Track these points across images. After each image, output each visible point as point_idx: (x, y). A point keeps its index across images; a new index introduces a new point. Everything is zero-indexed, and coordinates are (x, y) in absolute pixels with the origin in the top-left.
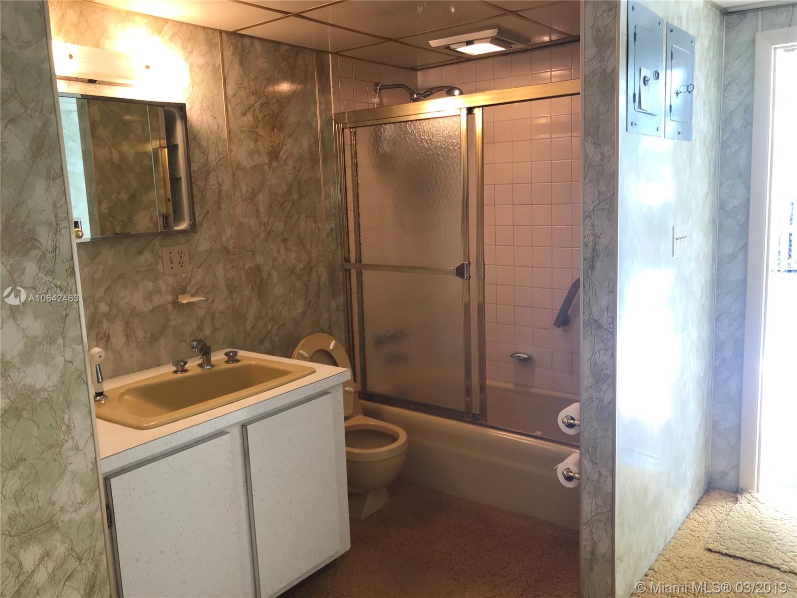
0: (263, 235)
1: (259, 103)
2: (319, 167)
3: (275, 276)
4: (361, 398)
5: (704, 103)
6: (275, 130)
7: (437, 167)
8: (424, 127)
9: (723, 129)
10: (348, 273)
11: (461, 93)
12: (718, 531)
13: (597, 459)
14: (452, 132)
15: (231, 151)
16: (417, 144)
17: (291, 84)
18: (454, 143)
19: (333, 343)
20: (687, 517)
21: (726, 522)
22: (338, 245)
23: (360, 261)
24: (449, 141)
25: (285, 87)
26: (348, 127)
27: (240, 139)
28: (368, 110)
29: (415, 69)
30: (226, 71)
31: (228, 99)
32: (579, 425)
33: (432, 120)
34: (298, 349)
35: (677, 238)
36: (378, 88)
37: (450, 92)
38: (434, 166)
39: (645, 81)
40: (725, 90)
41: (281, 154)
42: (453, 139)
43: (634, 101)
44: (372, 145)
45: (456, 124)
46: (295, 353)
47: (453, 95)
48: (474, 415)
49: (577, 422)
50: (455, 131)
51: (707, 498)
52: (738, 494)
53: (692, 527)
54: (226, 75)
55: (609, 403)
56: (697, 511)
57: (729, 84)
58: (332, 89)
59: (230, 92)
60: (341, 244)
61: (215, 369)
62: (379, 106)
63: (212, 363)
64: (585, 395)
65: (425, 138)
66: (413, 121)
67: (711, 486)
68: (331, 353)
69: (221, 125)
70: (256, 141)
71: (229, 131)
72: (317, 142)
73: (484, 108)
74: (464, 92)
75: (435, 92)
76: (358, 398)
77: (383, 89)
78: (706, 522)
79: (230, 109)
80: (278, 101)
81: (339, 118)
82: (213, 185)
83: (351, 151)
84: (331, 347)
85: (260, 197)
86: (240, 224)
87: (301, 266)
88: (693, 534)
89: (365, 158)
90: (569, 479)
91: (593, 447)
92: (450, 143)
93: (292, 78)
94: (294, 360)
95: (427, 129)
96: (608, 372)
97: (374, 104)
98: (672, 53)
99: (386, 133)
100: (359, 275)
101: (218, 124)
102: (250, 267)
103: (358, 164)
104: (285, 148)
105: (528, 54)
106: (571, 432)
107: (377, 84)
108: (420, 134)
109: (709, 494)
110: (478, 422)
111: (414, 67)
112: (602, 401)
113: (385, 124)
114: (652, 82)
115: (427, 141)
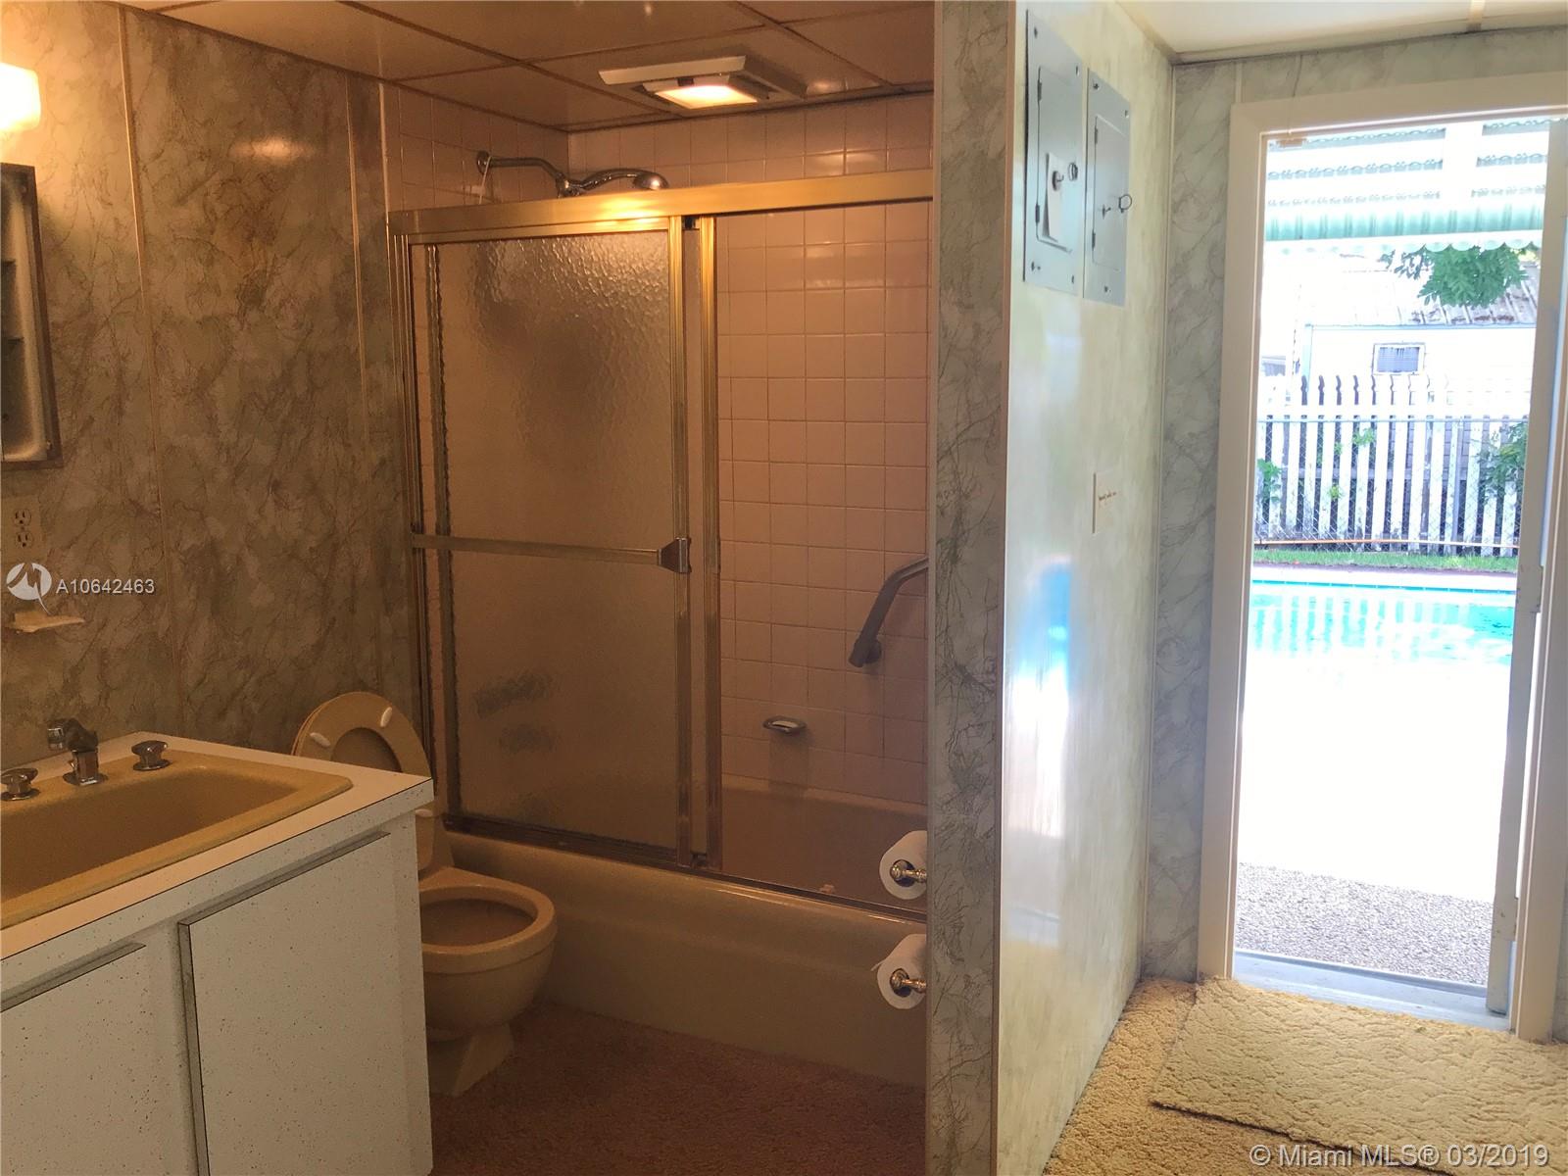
0: (224, 475)
1: (216, 178)
2: (355, 324)
3: (252, 564)
4: (448, 828)
5: (1143, 234)
6: (256, 242)
7: (618, 335)
8: (590, 251)
9: (1171, 286)
10: (418, 556)
11: (665, 185)
12: (1168, 1064)
13: (961, 951)
14: (652, 264)
15: (148, 283)
16: (576, 287)
17: (293, 141)
18: (654, 288)
19: (387, 712)
20: (1110, 1039)
21: (1180, 1043)
22: (397, 495)
23: (448, 531)
24: (644, 283)
25: (276, 149)
26: (421, 241)
27: (172, 257)
28: (464, 208)
29: (563, 130)
30: (136, 100)
31: (141, 164)
32: (924, 881)
33: (609, 236)
34: (307, 729)
35: (1102, 495)
36: (487, 163)
37: (640, 181)
38: (613, 333)
39: (1055, 181)
40: (1175, 211)
41: (268, 294)
42: (654, 279)
43: (1037, 220)
44: (476, 284)
45: (660, 249)
46: (301, 737)
47: (647, 187)
48: (695, 855)
49: (920, 875)
50: (656, 264)
51: (1141, 997)
52: (1197, 985)
53: (1121, 1059)
54: (135, 107)
55: (987, 835)
56: (1126, 1025)
57: (1181, 201)
58: (385, 160)
59: (146, 149)
60: (404, 493)
61: (106, 785)
62: (487, 201)
63: (101, 770)
64: (937, 820)
65: (592, 274)
66: (565, 236)
67: (1147, 971)
68: (383, 734)
69: (124, 223)
70: (210, 262)
71: (145, 236)
72: (350, 271)
73: (718, 219)
74: (669, 182)
75: (608, 180)
76: (442, 826)
77: (496, 166)
78: (1145, 1046)
79: (146, 187)
80: (262, 177)
81: (400, 224)
82: (103, 359)
83: (428, 295)
84: (382, 723)
85: (219, 389)
86: (171, 448)
87: (312, 541)
88: (1124, 1073)
89: (457, 311)
90: (903, 991)
91: (954, 927)
92: (647, 287)
93: (293, 130)
94: (297, 758)
95: (596, 255)
96: (985, 770)
97: (477, 196)
98: (1096, 131)
99: (506, 259)
100: (446, 559)
101: (116, 219)
102: (193, 545)
103: (444, 322)
104: (277, 282)
105: (800, 115)
106: (906, 893)
107: (483, 155)
108: (582, 265)
109: (1143, 988)
110: (704, 868)
111: (563, 125)
112: (972, 830)
113: (505, 240)
114: (1066, 184)
115: (597, 279)
